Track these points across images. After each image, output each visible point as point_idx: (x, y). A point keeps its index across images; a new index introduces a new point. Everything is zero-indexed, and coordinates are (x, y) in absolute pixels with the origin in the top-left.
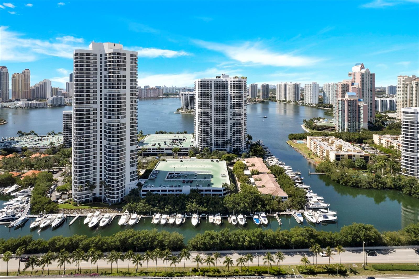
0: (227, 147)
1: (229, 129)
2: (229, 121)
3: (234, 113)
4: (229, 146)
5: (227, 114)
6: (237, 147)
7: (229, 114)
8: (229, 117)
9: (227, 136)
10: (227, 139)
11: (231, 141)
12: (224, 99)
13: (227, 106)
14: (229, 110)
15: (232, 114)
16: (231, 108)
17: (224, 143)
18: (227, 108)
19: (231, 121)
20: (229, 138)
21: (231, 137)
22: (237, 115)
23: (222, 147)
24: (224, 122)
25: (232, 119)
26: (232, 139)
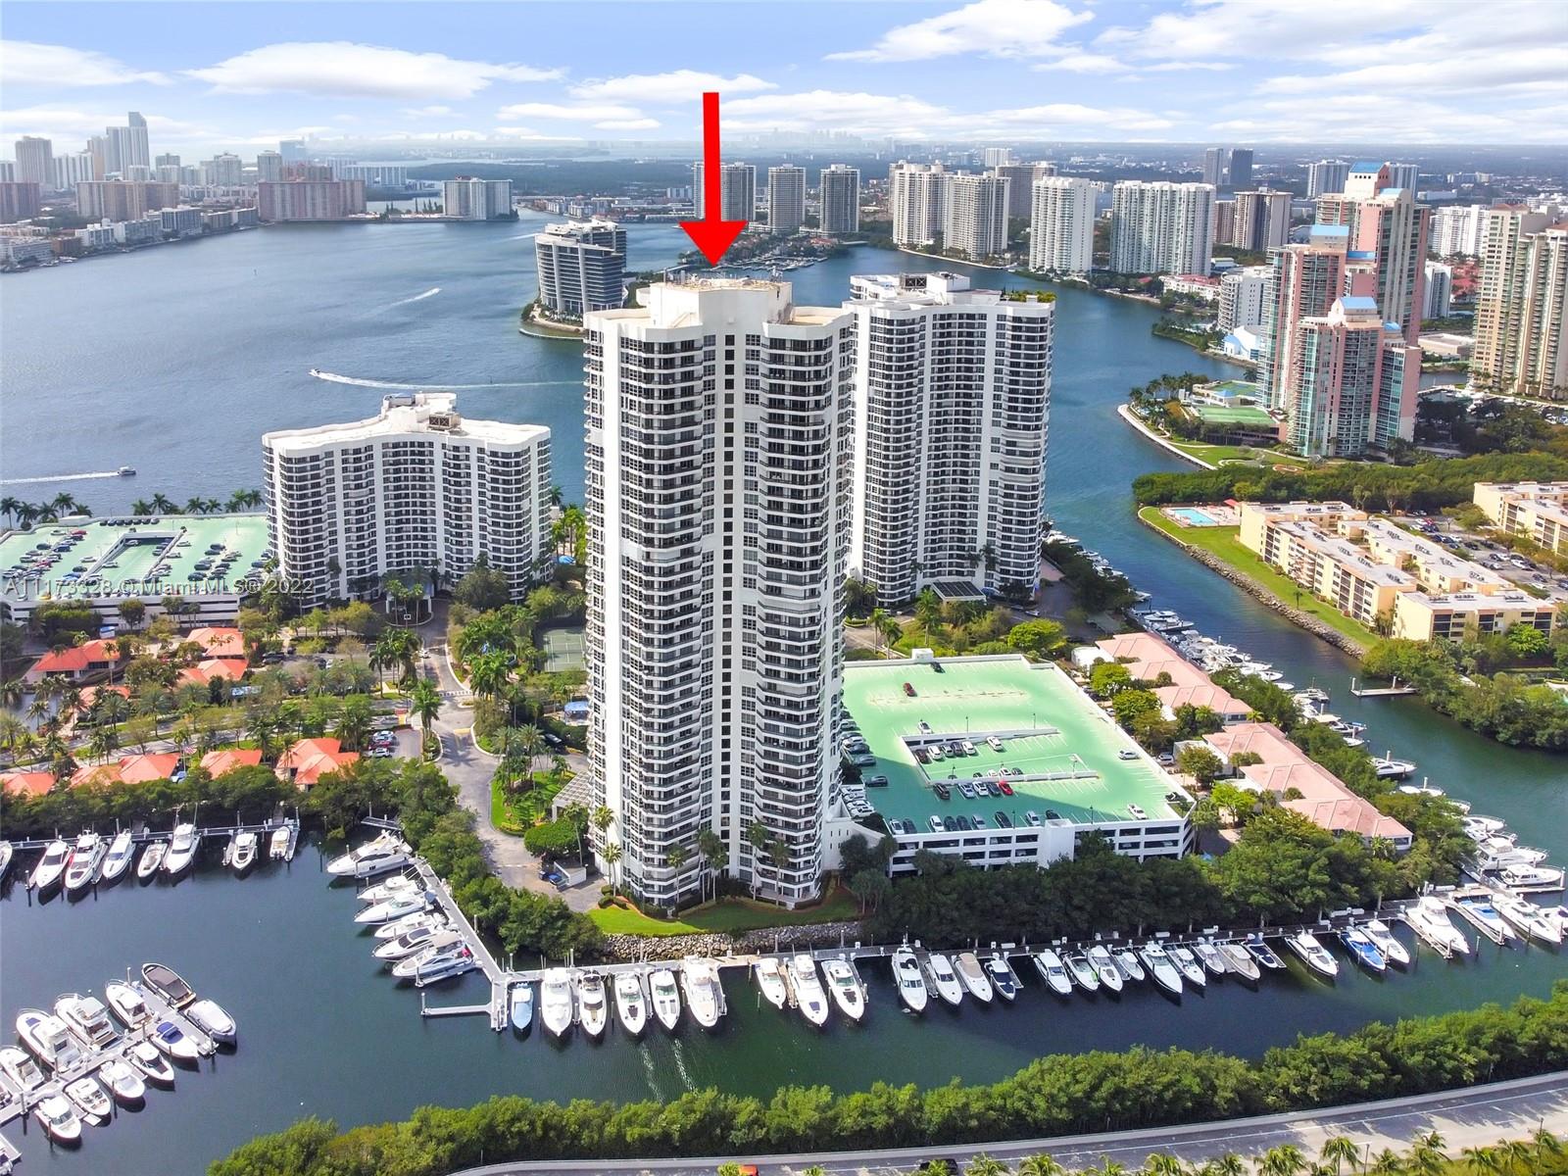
0: (972, 574)
1: (983, 502)
2: (986, 475)
3: (1009, 443)
4: (981, 571)
5: (978, 447)
6: (1017, 573)
7: (986, 444)
8: (987, 456)
9: (974, 532)
10: (974, 540)
11: (993, 551)
12: (969, 387)
13: (980, 413)
14: (988, 432)
15: (1003, 448)
16: (995, 424)
17: (959, 557)
18: (979, 422)
19: (996, 475)
20: (982, 540)
21: (990, 534)
22: (1024, 454)
23: (950, 573)
24: (965, 476)
25: (1002, 466)
26: (999, 542)
